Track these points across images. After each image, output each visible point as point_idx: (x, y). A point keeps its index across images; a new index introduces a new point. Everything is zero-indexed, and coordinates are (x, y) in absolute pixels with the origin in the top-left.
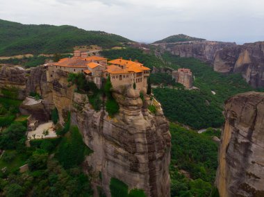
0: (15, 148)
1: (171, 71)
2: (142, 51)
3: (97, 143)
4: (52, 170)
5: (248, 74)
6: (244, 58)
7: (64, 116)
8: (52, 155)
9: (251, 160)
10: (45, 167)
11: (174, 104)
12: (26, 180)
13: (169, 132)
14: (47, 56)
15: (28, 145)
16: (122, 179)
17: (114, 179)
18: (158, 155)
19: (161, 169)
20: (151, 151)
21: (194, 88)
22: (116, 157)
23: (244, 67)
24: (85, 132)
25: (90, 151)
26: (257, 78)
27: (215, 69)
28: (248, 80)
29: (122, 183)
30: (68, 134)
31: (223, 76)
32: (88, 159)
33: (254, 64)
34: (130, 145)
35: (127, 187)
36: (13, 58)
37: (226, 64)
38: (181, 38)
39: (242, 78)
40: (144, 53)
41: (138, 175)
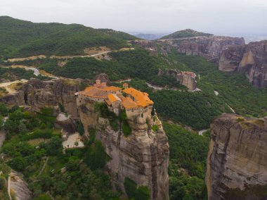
0: (56, 155)
1: (176, 73)
2: (148, 52)
3: (115, 153)
4: (83, 171)
5: (251, 74)
6: (248, 59)
7: (89, 131)
8: (82, 160)
9: (226, 166)
10: (78, 170)
11: (178, 106)
12: (67, 179)
13: (167, 144)
14: (60, 58)
15: (64, 153)
16: (133, 179)
17: (127, 179)
18: (158, 163)
19: (160, 172)
20: (153, 160)
21: (198, 89)
22: (129, 164)
23: (248, 67)
24: (107, 146)
25: (110, 158)
26: (259, 78)
27: (220, 68)
28: (251, 80)
29: (132, 181)
30: (93, 145)
31: (227, 76)
32: (109, 164)
33: (257, 64)
34: (139, 156)
35: (136, 184)
36: (27, 59)
37: (230, 63)
38: (189, 33)
39: (246, 78)
40: (151, 55)
41: (144, 176)
